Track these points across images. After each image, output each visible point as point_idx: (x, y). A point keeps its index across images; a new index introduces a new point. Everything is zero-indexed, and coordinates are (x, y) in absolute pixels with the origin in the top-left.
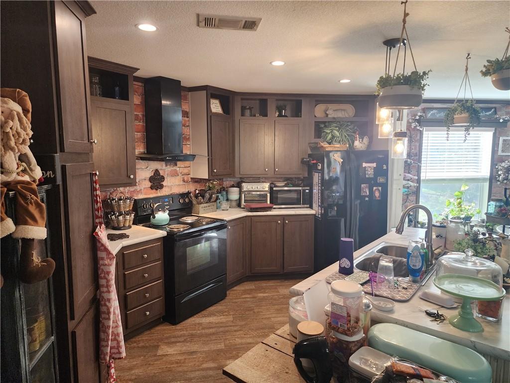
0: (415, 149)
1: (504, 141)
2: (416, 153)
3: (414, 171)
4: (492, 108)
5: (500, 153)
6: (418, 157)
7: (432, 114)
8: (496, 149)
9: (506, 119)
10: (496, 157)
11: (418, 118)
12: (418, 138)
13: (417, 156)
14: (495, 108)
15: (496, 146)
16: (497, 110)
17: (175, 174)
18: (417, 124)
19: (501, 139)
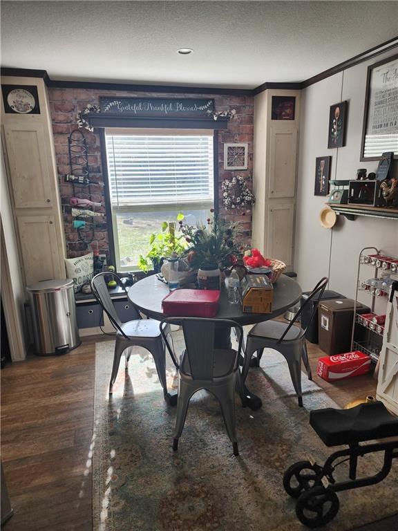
0: (96, 161)
1: (230, 148)
2: (98, 168)
3: (99, 195)
4: (208, 100)
5: (226, 167)
6: (101, 174)
7: (112, 108)
8: (220, 161)
9: (222, 115)
10: (221, 172)
11: (87, 111)
12: (98, 144)
13: (100, 172)
14: (213, 100)
15: (219, 158)
16: (216, 102)
18: (84, 121)
19: (226, 146)
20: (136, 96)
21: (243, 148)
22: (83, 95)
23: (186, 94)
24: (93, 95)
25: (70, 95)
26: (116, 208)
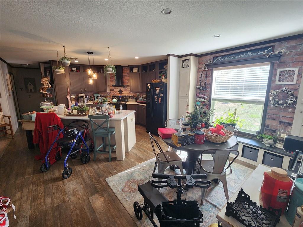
0: (209, 81)
1: (282, 71)
2: (210, 83)
3: (208, 94)
4: (269, 47)
5: (277, 82)
7: (217, 60)
8: (273, 79)
10: (273, 85)
11: (208, 63)
12: (211, 75)
13: (210, 85)
14: (272, 46)
15: (273, 77)
16: (275, 47)
17: (126, 90)
19: (279, 70)
20: (229, 53)
21: (294, 71)
22: (208, 57)
23: (255, 47)
24: (212, 57)
25: (204, 59)
26: (213, 99)
